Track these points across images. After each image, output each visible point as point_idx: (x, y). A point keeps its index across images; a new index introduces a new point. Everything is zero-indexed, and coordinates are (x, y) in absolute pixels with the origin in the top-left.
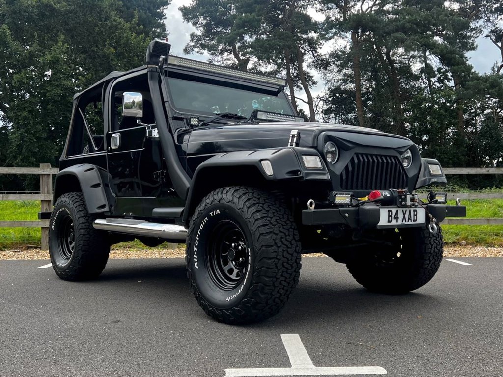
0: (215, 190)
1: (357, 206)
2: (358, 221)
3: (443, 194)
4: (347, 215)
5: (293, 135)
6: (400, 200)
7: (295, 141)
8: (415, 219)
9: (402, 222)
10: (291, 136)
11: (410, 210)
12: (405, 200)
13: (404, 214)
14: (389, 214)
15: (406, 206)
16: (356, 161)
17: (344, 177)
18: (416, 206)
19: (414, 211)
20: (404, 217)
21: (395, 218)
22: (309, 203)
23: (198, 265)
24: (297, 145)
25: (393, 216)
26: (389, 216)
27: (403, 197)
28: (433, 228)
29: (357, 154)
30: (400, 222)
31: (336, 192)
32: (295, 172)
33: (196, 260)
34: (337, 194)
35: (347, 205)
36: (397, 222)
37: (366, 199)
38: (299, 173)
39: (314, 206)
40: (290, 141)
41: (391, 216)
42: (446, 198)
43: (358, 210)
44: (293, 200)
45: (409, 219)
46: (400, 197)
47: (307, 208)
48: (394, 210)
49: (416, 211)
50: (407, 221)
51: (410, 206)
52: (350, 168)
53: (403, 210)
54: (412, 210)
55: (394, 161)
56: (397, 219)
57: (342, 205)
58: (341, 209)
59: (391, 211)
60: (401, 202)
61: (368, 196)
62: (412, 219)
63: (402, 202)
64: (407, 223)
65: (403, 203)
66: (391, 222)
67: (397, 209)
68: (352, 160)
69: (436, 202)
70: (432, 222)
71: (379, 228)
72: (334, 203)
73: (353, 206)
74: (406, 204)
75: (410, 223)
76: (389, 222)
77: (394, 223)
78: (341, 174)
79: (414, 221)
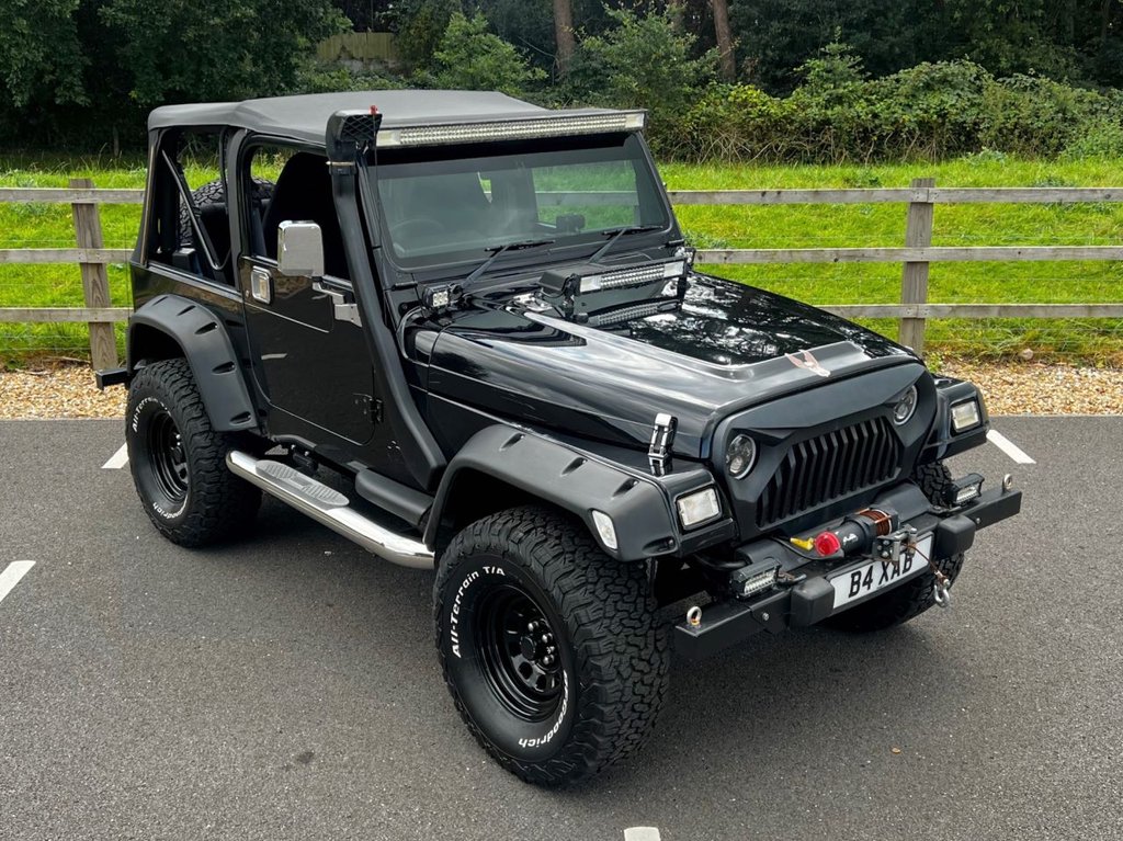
5: (661, 428)
6: (880, 547)
7: (663, 443)
8: (908, 566)
9: (880, 584)
10: (656, 428)
12: (889, 547)
13: (885, 568)
14: (853, 580)
16: (793, 462)
17: (765, 505)
20: (885, 574)
21: (864, 584)
22: (689, 614)
23: (460, 650)
25: (862, 582)
26: (853, 583)
27: (886, 541)
28: (941, 594)
29: (795, 447)
30: (874, 587)
32: (664, 542)
33: (456, 641)
36: (869, 588)
37: (809, 546)
40: (653, 441)
41: (858, 582)
45: (894, 572)
46: (879, 541)
48: (864, 571)
50: (890, 577)
52: (779, 482)
53: (883, 563)
55: (876, 429)
56: (869, 583)
57: (757, 596)
58: (754, 606)
59: (859, 573)
60: (880, 552)
62: (902, 569)
63: (882, 551)
64: (890, 582)
65: (885, 553)
66: (857, 593)
67: (871, 565)
68: (785, 463)
70: (942, 585)
71: (834, 613)
72: (740, 596)
75: (896, 578)
76: (852, 594)
77: (863, 592)
78: (760, 499)
79: (905, 570)
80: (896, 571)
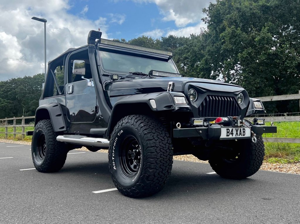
0: (124, 117)
1: (207, 126)
2: (207, 135)
3: (262, 119)
4: (201, 132)
5: (170, 85)
6: (234, 123)
7: (171, 88)
9: (236, 136)
10: (169, 85)
11: (240, 129)
12: (237, 123)
13: (237, 131)
14: (227, 131)
15: (237, 126)
16: (208, 99)
17: (201, 109)
18: (244, 126)
19: (243, 129)
20: (237, 133)
21: (231, 134)
22: (177, 125)
24: (172, 90)
25: (230, 132)
26: (227, 132)
27: (236, 121)
28: (254, 140)
29: (209, 96)
30: (234, 136)
31: (194, 118)
32: (170, 107)
34: (194, 119)
35: (201, 126)
36: (232, 136)
37: (214, 122)
38: (172, 107)
39: (180, 126)
40: (168, 89)
41: (229, 132)
42: (264, 122)
43: (208, 129)
44: (171, 123)
46: (234, 121)
47: (176, 128)
48: (231, 129)
49: (244, 129)
50: (239, 135)
51: (240, 127)
52: (204, 104)
53: (236, 129)
54: (242, 129)
55: (232, 100)
56: (232, 134)
57: (198, 126)
58: (197, 128)
59: (229, 129)
60: (235, 124)
61: (215, 121)
62: (242, 134)
64: (239, 137)
65: (236, 125)
66: (229, 136)
67: (232, 128)
68: (206, 99)
69: (257, 124)
70: (254, 136)
71: (221, 139)
72: (193, 125)
73: (205, 127)
74: (237, 125)
75: (240, 136)
76: (227, 136)
78: (199, 108)
79: (243, 135)
80: (240, 134)
